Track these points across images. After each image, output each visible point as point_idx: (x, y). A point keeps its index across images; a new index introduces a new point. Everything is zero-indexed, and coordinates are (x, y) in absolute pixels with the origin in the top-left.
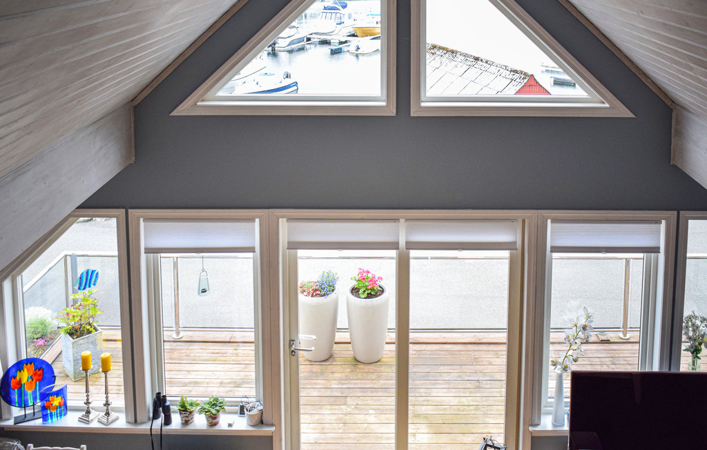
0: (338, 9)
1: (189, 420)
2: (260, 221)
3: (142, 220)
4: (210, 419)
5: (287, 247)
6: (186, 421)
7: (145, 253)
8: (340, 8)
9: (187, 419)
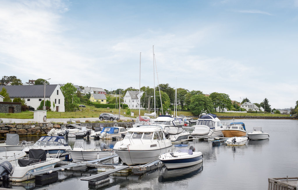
0: (211, 118)
8: (212, 117)
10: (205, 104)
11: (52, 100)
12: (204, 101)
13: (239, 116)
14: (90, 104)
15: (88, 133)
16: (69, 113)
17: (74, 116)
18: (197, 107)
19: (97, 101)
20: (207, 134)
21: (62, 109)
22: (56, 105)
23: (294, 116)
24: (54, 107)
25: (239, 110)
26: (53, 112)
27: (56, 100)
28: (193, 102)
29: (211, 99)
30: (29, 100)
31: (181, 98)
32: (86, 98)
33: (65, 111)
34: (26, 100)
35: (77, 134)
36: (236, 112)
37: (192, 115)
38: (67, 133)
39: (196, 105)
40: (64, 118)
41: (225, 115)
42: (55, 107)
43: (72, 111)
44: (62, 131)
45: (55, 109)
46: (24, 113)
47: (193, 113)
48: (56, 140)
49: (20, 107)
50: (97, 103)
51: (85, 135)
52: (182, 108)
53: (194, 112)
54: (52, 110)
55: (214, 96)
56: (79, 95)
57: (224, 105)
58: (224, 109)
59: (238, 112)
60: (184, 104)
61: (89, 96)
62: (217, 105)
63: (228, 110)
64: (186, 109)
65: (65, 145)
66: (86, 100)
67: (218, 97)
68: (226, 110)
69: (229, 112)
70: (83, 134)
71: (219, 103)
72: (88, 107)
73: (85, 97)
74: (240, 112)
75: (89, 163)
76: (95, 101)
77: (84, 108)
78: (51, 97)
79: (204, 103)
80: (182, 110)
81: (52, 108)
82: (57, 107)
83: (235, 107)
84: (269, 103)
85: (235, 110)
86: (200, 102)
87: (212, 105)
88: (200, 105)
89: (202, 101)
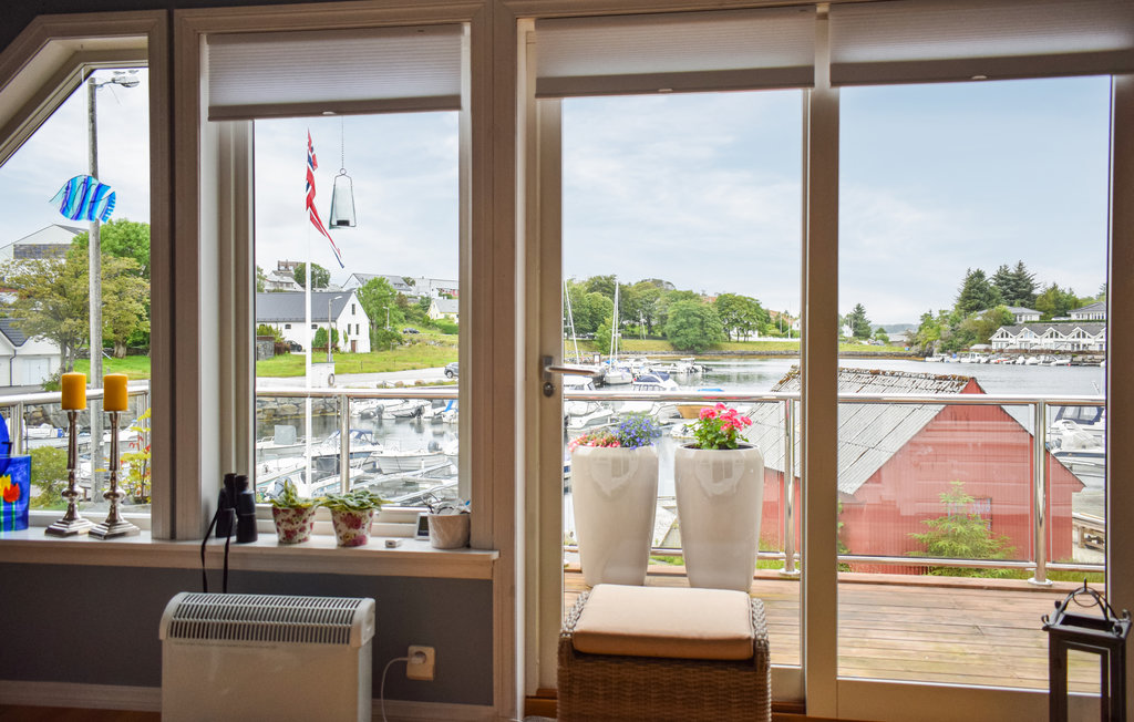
0: (657, 381)
1: (294, 532)
2: (472, 28)
3: (204, 38)
4: (343, 526)
5: (534, 92)
6: (286, 532)
7: (210, 119)
8: (660, 379)
9: (289, 527)
10: (702, 323)
11: (341, 326)
12: (699, 316)
13: (782, 350)
14: (429, 324)
15: (419, 412)
16: (380, 356)
17: (391, 367)
18: (682, 331)
19: (447, 318)
20: (649, 412)
21: (364, 345)
22: (350, 338)
23: (914, 350)
24: (346, 342)
25: (786, 336)
26: (343, 353)
27: (349, 326)
28: (675, 319)
29: (716, 310)
30: (288, 327)
31: (647, 308)
32: (420, 311)
33: (372, 350)
34: (282, 326)
35: (397, 414)
36: (778, 339)
37: (671, 349)
38: (380, 411)
39: (681, 326)
40: (369, 372)
41: (750, 349)
42: (349, 343)
43: (388, 348)
44: (367, 407)
45: (348, 348)
46: (282, 360)
47: (673, 344)
48: (359, 436)
49: (270, 345)
50: (446, 323)
51: (413, 416)
52: (649, 332)
53: (677, 340)
54: (342, 349)
55: (726, 304)
56: (402, 302)
57: (748, 325)
58: (750, 333)
59: (784, 340)
60: (653, 323)
61: (426, 304)
62: (733, 324)
63: (759, 335)
64: (660, 334)
65: (373, 444)
66: (420, 315)
67: (733, 306)
68: (754, 336)
69: (763, 339)
70: (409, 412)
71: (737, 321)
72: (424, 333)
73: (416, 308)
74: (789, 340)
75: (408, 476)
76: (442, 316)
77: (415, 337)
78: (338, 321)
79: (699, 320)
80: (648, 337)
81: (341, 344)
82: (353, 342)
83: (778, 326)
84: (866, 316)
85: (777, 336)
86: (691, 319)
87: (720, 326)
88: (691, 325)
89: (695, 315)
